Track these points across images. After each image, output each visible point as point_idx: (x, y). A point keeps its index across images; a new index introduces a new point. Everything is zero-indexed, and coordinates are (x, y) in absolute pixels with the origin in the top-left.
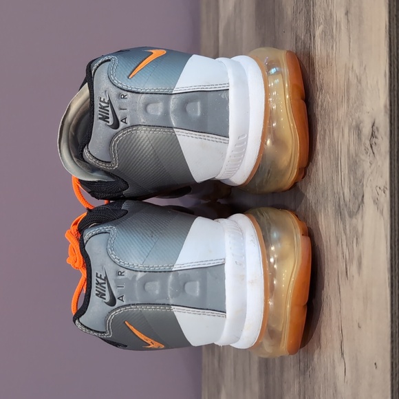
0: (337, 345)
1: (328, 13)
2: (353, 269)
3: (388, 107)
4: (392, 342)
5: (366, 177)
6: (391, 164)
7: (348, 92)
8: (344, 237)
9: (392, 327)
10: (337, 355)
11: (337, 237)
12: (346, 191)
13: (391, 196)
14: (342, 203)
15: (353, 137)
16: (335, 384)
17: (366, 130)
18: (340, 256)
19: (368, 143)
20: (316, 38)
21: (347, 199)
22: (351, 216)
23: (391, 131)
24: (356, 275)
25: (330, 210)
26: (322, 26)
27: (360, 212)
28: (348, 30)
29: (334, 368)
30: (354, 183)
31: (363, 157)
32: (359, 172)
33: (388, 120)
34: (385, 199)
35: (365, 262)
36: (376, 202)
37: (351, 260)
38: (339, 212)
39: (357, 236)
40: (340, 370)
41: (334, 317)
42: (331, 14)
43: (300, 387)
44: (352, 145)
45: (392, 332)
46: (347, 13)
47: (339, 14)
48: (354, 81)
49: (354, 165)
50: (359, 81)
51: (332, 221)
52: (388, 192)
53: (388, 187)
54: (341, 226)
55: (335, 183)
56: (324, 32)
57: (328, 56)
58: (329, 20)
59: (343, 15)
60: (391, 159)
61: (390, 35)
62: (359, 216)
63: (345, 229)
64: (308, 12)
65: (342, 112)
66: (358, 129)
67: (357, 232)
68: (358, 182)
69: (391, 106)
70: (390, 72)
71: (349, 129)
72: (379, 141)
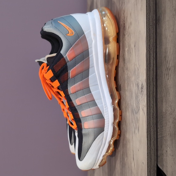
0: (132, 156)
1: (129, 44)
2: (137, 131)
3: (146, 80)
4: (148, 155)
5: (140, 101)
6: (147, 98)
7: (135, 72)
8: (134, 120)
9: (147, 151)
10: (132, 160)
11: (132, 120)
12: (135, 105)
13: (147, 109)
14: (133, 109)
15: (136, 88)
16: (131, 169)
17: (140, 86)
18: (133, 126)
19: (141, 90)
20: (126, 51)
21: (135, 108)
22: (136, 114)
23: (147, 88)
24: (137, 133)
25: (130, 111)
26: (127, 48)
27: (139, 112)
28: (135, 52)
29: (131, 164)
31: (139, 95)
32: (138, 99)
33: (146, 84)
34: (145, 109)
35: (140, 129)
36: (143, 110)
37: (136, 128)
38: (132, 111)
39: (138, 120)
40: (133, 165)
41: (131, 147)
42: (130, 45)
43: (121, 171)
44: (136, 90)
45: (147, 153)
46: (135, 46)
47: (132, 46)
48: (137, 69)
49: (137, 97)
50: (138, 70)
51: (130, 114)
52: (146, 107)
53: (146, 106)
54: (133, 116)
55: (131, 102)
56: (128, 50)
57: (129, 59)
58: (129, 46)
59: (134, 46)
60: (147, 97)
61: (147, 57)
62: (138, 114)
63: (134, 118)
64: (123, 42)
65: (133, 78)
66: (138, 85)
67: (138, 119)
68: (138, 103)
69: (147, 79)
70: (147, 69)
71: (135, 85)
72: (144, 90)
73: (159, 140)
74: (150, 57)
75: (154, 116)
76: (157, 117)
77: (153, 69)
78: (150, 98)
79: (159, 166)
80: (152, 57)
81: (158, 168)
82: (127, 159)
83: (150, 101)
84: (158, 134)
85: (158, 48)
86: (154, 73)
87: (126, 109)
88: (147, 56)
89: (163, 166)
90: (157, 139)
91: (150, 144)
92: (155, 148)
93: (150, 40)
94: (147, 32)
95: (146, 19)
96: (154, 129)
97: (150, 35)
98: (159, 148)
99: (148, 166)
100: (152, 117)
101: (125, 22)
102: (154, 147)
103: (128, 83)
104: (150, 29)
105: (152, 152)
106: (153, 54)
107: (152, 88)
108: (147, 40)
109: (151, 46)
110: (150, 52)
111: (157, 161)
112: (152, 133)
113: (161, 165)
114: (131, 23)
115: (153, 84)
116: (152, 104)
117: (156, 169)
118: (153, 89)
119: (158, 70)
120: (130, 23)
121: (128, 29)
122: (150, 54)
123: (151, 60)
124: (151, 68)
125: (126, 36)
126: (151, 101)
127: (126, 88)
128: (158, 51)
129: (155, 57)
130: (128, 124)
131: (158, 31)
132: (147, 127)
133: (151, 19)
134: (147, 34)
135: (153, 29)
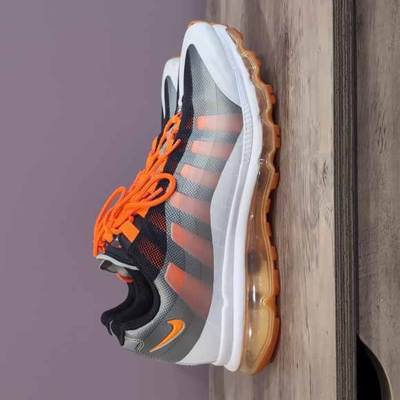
0: (304, 320)
1: (297, 78)
2: (313, 265)
3: (333, 153)
4: (337, 315)
5: (320, 200)
6: (335, 193)
7: (310, 138)
8: (308, 242)
10: (304, 327)
11: (303, 242)
12: (309, 209)
13: (335, 215)
14: (306, 217)
15: (313, 171)
16: (303, 348)
17: (321, 167)
18: (306, 255)
19: (321, 176)
20: (290, 94)
21: (309, 215)
22: (312, 228)
23: (335, 170)
24: (315, 269)
25: (299, 222)
26: (293, 87)
27: (317, 224)
28: (310, 94)
29: (302, 337)
30: (314, 204)
31: (319, 186)
32: (316, 197)
33: (333, 162)
34: (331, 216)
35: (320, 260)
36: (326, 218)
37: (312, 259)
38: (304, 224)
39: (316, 241)
41: (302, 299)
42: (299, 79)
44: (312, 176)
45: (336, 309)
46: (309, 81)
47: (304, 81)
48: (313, 131)
49: (314, 191)
50: (316, 132)
51: (300, 230)
52: (333, 212)
53: (333, 208)
54: (306, 233)
55: (302, 202)
56: (295, 91)
57: (297, 109)
58: (298, 82)
60: (335, 189)
61: (334, 103)
62: (317, 228)
63: (308, 236)
64: (285, 73)
65: (305, 152)
66: (316, 166)
67: (315, 238)
68: (316, 203)
69: (335, 152)
70: (335, 129)
71: (311, 165)
72: (328, 176)
73: (361, 282)
74: (341, 104)
75: (350, 232)
76: (356, 234)
77: (349, 129)
78: (341, 192)
79: (362, 338)
80: (345, 105)
81: (359, 342)
82: (293, 328)
83: (341, 199)
84: (360, 269)
85: (358, 85)
86: (349, 138)
87: (290, 220)
88: (334, 101)
89: (369, 338)
90: (357, 280)
91: (342, 291)
92: (353, 299)
93: (340, 68)
94: (334, 50)
95: (332, 21)
96: (350, 259)
97: (341, 55)
98: (361, 300)
99: (337, 338)
100: (345, 233)
101: (289, 29)
102: (350, 296)
103: (295, 164)
104: (340, 43)
105: (346, 309)
106: (349, 97)
107: (346, 172)
108: (334, 68)
109: (344, 79)
110: (341, 93)
111: (358, 328)
112: (346, 267)
113: (365, 337)
114: (301, 32)
115: (349, 162)
116: (346, 205)
117: (354, 344)
118: (349, 173)
119: (359, 133)
120: (300, 30)
121: (295, 46)
122: (341, 97)
123: (344, 109)
124: (344, 127)
125: (290, 60)
126: (344, 198)
127: (291, 174)
128: (358, 90)
129: (351, 103)
130: (295, 252)
131: (358, 47)
132: (336, 255)
133: (343, 22)
134: (334, 55)
135: (349, 44)
